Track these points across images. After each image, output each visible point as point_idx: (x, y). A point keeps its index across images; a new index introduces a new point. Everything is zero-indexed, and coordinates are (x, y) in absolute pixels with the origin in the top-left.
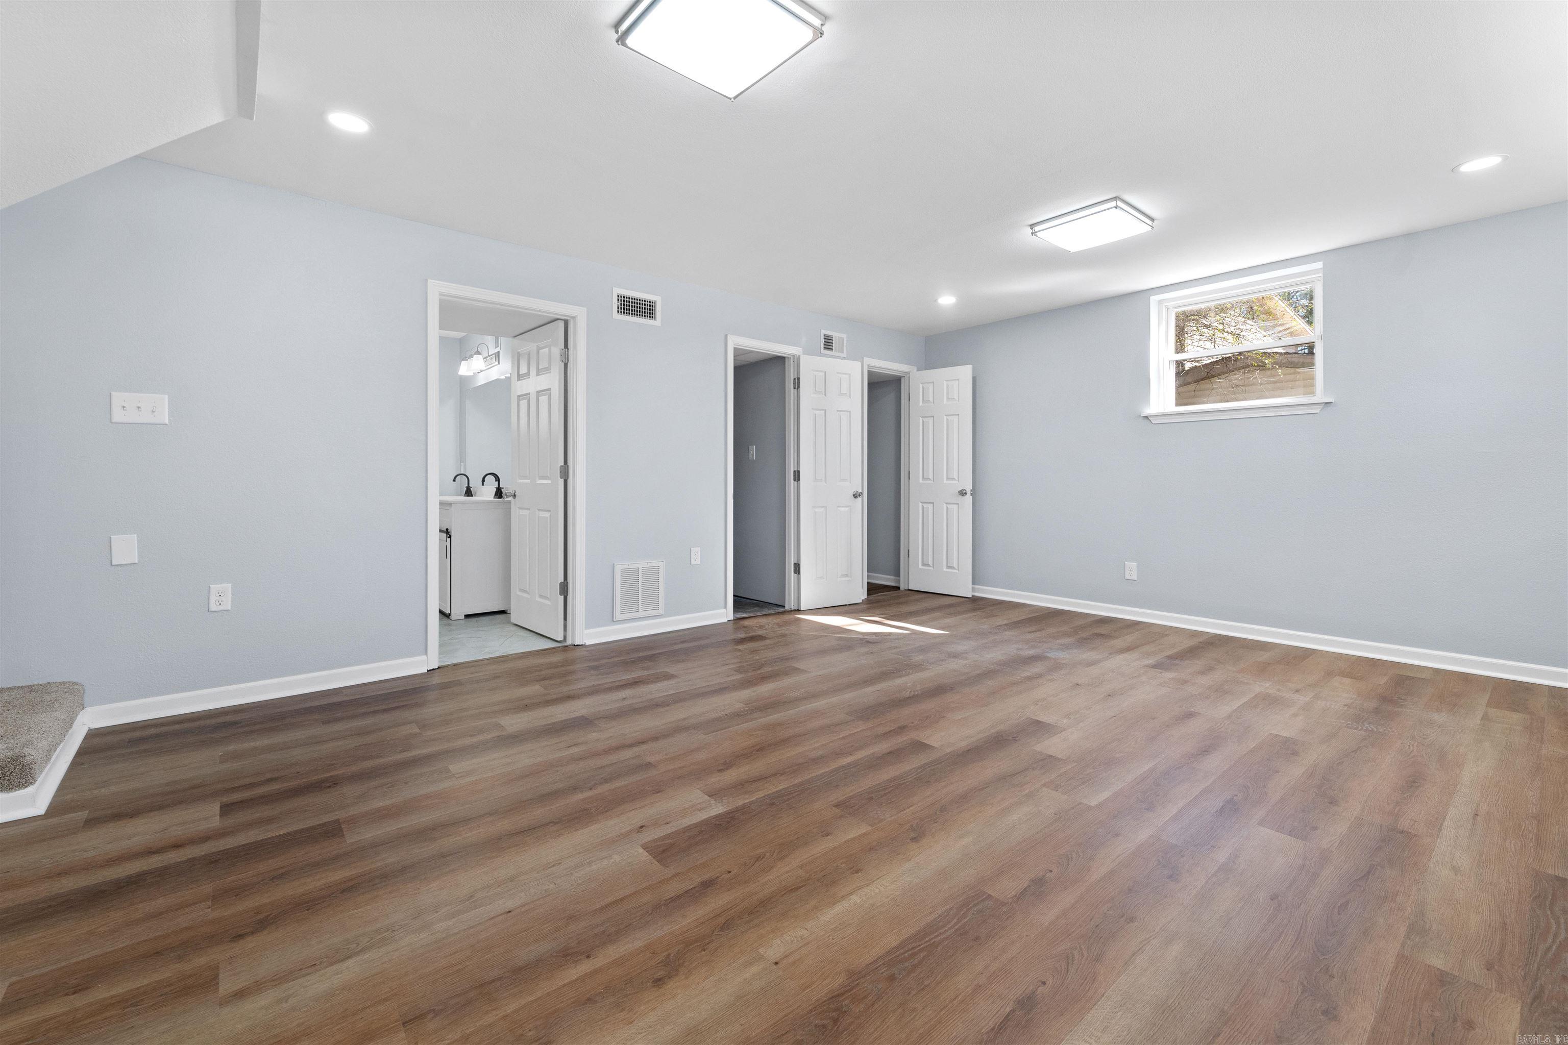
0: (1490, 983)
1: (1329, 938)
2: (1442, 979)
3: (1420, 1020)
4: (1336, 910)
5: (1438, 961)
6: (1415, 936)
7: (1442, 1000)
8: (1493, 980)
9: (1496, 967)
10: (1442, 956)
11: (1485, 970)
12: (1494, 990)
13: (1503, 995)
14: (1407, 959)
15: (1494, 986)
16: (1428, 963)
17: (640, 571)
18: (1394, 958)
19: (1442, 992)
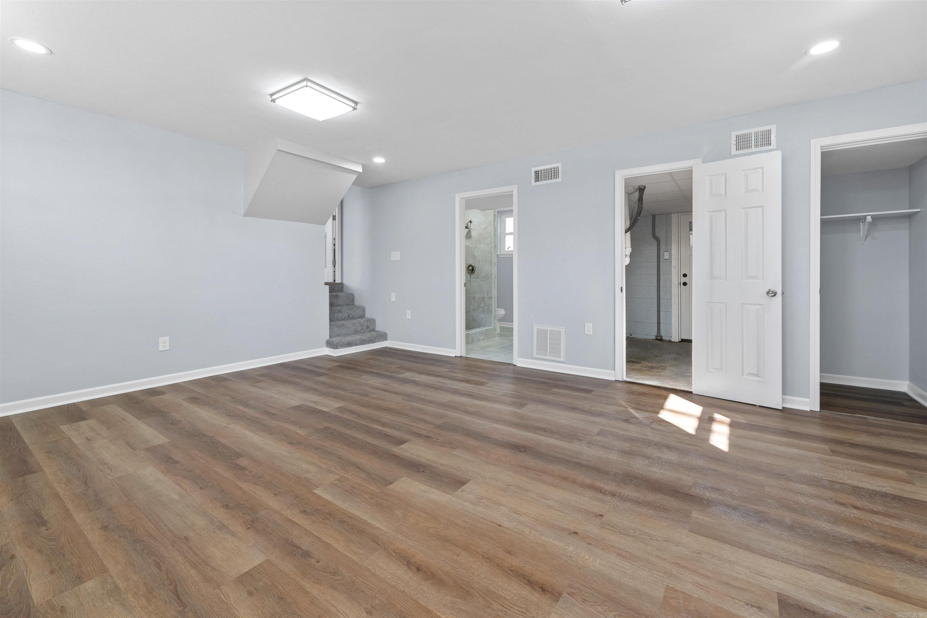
0: (56, 600)
1: (142, 547)
2: (79, 579)
3: (73, 555)
4: (158, 561)
5: (89, 585)
6: (112, 587)
7: (71, 570)
8: (56, 604)
9: (59, 613)
10: (90, 590)
11: (63, 605)
12: (52, 598)
13: (46, 600)
14: (102, 572)
15: (53, 600)
16: (92, 580)
17: (549, 332)
18: (108, 567)
19: (74, 574)
